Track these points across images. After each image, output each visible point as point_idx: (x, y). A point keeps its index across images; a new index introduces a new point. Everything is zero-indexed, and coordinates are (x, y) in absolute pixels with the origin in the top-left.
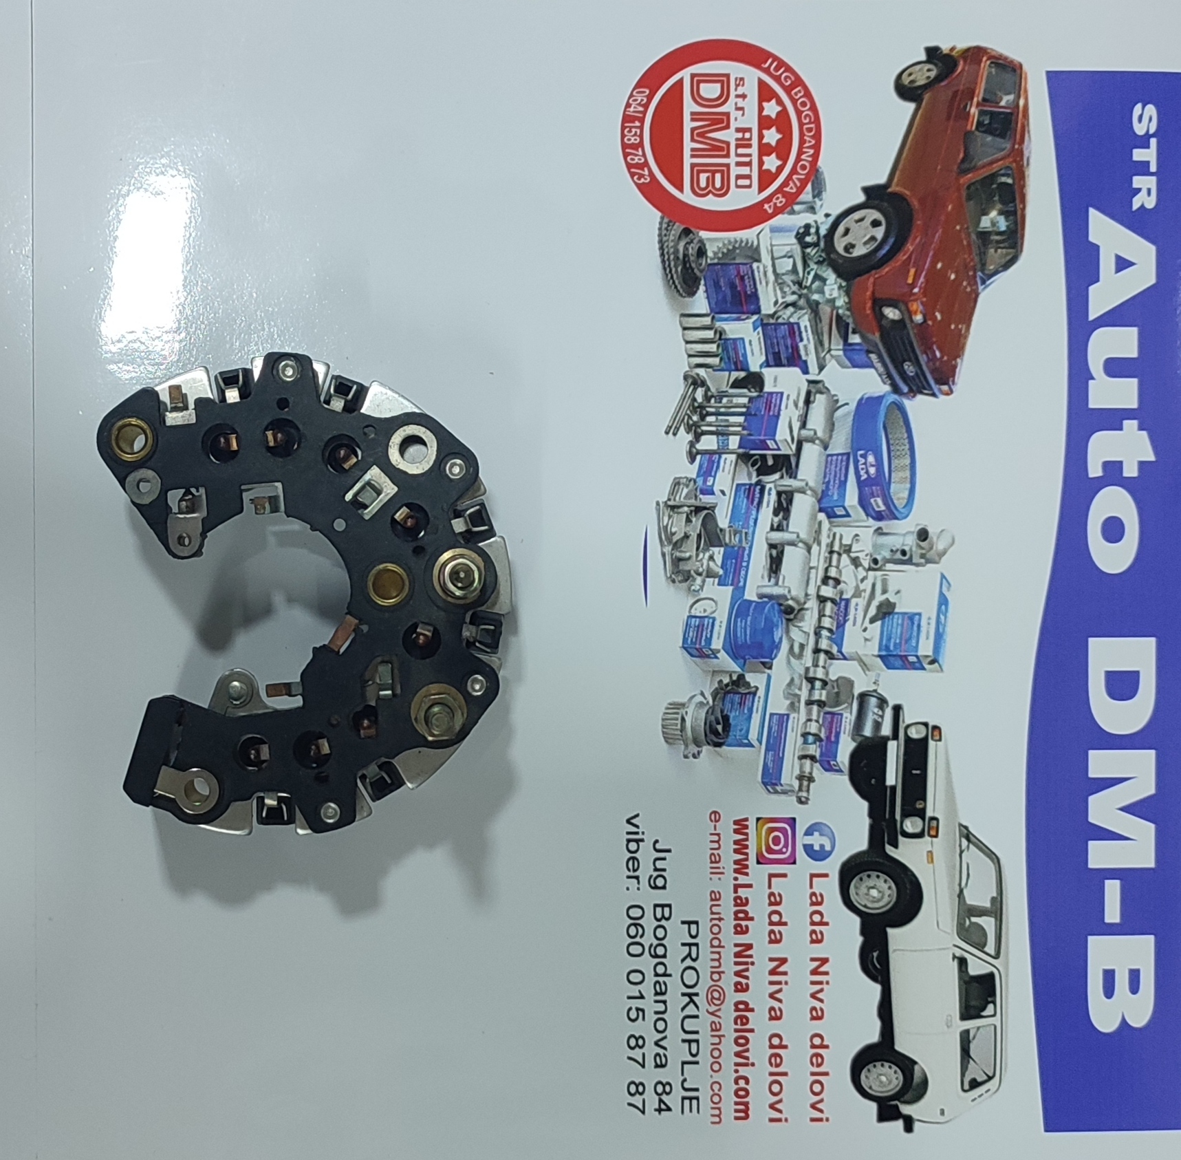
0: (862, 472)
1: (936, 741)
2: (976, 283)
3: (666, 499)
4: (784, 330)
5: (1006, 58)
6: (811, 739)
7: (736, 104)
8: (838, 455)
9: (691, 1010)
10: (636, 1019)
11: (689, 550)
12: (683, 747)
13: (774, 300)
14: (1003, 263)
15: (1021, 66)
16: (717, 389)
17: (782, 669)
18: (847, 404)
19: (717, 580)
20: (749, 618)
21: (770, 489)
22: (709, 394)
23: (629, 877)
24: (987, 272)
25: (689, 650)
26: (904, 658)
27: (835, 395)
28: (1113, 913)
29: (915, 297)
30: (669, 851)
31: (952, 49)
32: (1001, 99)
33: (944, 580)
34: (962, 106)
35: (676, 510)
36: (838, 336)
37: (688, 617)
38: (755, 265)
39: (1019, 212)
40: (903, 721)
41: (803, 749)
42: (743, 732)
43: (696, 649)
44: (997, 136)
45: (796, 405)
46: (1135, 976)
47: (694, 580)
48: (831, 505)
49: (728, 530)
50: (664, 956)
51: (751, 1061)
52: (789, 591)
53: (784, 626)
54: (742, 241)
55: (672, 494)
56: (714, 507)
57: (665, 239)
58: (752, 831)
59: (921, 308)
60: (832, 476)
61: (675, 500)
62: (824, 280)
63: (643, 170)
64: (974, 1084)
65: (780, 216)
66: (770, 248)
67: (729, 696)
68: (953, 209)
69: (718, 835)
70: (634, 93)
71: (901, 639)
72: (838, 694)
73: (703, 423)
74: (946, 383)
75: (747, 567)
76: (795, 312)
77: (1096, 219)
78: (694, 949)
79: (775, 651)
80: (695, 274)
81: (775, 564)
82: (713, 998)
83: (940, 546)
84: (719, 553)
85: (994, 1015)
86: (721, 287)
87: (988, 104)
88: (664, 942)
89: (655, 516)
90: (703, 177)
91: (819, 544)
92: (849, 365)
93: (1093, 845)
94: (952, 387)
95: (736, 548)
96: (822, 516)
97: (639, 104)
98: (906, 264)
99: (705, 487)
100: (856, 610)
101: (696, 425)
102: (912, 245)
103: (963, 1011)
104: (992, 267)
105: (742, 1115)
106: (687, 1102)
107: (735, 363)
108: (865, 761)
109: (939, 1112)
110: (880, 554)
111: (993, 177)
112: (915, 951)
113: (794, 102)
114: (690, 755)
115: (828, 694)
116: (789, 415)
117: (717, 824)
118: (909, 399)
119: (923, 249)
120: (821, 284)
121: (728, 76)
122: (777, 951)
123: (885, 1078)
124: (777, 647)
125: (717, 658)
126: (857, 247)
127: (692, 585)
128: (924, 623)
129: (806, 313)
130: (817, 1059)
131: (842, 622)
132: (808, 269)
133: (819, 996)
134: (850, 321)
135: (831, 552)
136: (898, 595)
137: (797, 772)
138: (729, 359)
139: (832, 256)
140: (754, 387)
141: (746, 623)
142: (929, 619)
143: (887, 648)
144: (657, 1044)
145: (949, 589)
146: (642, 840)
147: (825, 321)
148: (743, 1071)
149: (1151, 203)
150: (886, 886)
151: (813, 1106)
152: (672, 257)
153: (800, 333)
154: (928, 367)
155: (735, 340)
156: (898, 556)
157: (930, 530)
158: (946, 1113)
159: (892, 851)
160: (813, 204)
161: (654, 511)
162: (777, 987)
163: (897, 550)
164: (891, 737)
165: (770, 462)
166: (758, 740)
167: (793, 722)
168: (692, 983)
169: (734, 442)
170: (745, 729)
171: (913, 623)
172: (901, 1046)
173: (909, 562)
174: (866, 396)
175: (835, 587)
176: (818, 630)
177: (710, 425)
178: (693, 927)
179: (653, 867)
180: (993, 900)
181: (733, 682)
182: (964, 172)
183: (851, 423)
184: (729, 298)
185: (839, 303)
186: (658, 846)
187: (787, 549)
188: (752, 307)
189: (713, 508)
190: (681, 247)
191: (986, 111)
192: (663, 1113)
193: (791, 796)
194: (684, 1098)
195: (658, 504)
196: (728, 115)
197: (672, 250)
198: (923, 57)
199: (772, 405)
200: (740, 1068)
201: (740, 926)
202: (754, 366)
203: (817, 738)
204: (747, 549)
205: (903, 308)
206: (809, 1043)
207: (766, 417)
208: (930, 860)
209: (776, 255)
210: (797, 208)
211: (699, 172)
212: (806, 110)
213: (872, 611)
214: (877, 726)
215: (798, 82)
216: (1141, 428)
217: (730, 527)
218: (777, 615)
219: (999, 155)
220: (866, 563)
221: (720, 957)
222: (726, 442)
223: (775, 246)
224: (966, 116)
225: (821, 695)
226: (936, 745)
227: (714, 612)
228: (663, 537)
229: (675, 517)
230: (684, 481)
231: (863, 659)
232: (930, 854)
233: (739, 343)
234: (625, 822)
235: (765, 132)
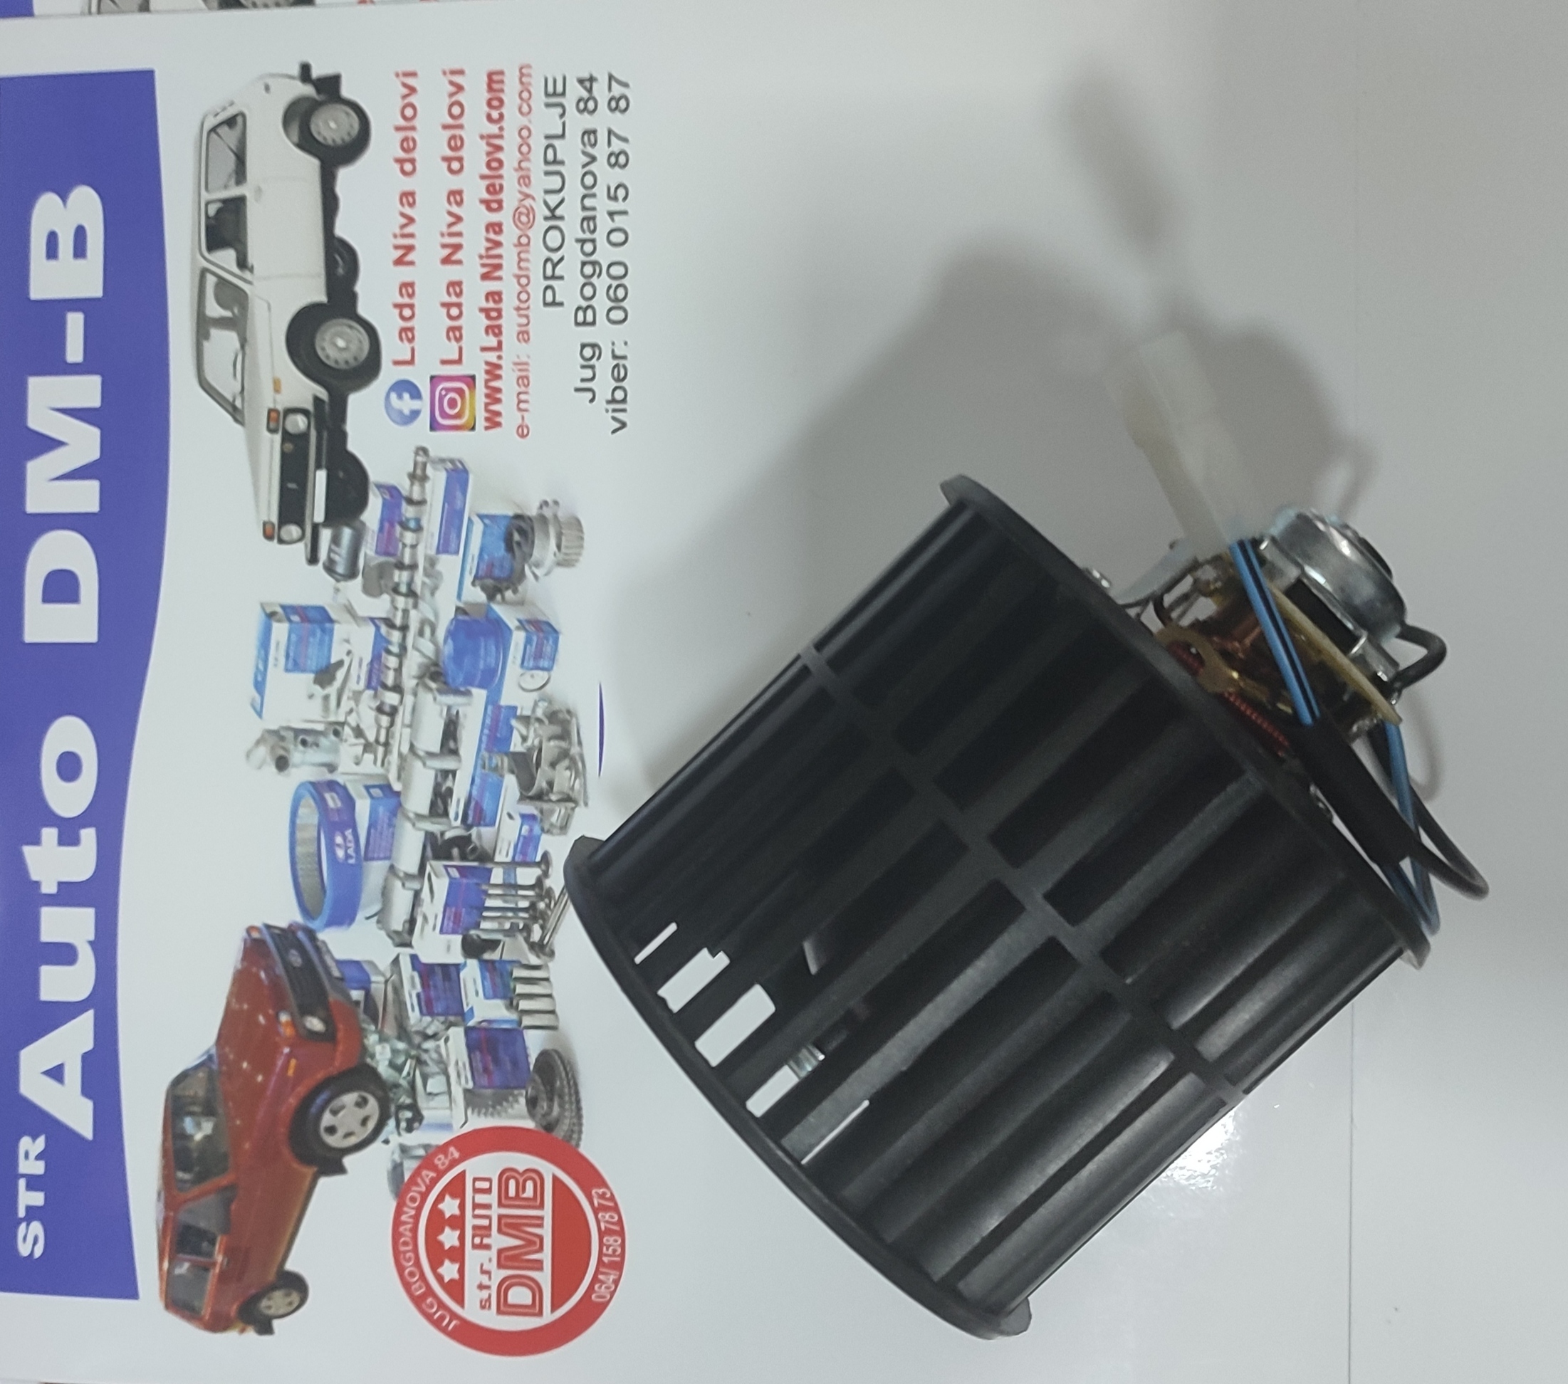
0: (350, 837)
1: (269, 522)
2: (220, 1056)
3: (577, 810)
4: (439, 1007)
5: (184, 1317)
6: (412, 524)
7: (490, 1278)
8: (378, 858)
9: (553, 200)
10: (617, 188)
11: (550, 748)
12: (560, 514)
13: (450, 1043)
15: (167, 1307)
16: (516, 939)
17: (444, 607)
18: (368, 918)
19: (519, 713)
20: (481, 665)
22: (525, 934)
24: (207, 1069)
25: (550, 629)
27: (380, 929)
28: (75, 323)
29: (287, 1042)
30: (577, 390)
31: (242, 1331)
32: (188, 1269)
33: (258, 708)
34: (233, 1262)
35: (566, 797)
36: (376, 998)
37: (552, 669)
38: (470, 1085)
39: (170, 1136)
40: (306, 545)
41: (421, 512)
42: (490, 532)
43: (543, 631)
44: (193, 1227)
45: (425, 919)
47: (544, 714)
48: (386, 800)
49: (505, 772)
51: (485, 141)
52: (435, 699)
53: (441, 657)
54: (485, 1114)
55: (569, 816)
56: (520, 799)
57: (575, 1121)
58: (481, 415)
59: (282, 1030)
60: (385, 833)
61: (566, 808)
62: (392, 1065)
63: (599, 1204)
64: (230, 122)
65: (441, 1143)
66: (453, 1105)
67: (504, 574)
68: (245, 1144)
69: (520, 409)
70: (609, 1297)
71: (308, 643)
72: (381, 577)
73: (534, 899)
74: (255, 941)
75: (483, 728)
76: (425, 1028)
77: (85, 1129)
78: (549, 272)
79: (452, 628)
80: (540, 1076)
81: (451, 731)
82: (528, 215)
83: (263, 751)
84: (515, 745)
85: (207, 204)
86: (510, 1061)
87: (203, 1265)
88: (583, 280)
89: (590, 790)
90: (529, 1192)
91: (400, 755)
92: (367, 967)
93: (95, 402)
94: (247, 936)
95: (495, 750)
96: (397, 787)
97: (602, 1282)
98: (297, 1081)
99: (532, 823)
100: (359, 677)
101: (541, 897)
102: (290, 1103)
103: (242, 207)
104: (202, 1074)
105: (495, 78)
106: (560, 89)
107: (495, 969)
108: (350, 499)
109: (272, 89)
110: (331, 742)
111: (200, 1178)
113: (423, 1277)
114: (551, 505)
115: (392, 576)
116: (434, 907)
117: (520, 421)
118: (297, 923)
119: (279, 1097)
120: (394, 1060)
121: (499, 1312)
122: (453, 272)
123: (332, 126)
124: (451, 634)
125: (519, 621)
126: (353, 1103)
127: (547, 707)
128: (282, 660)
129: (412, 1027)
130: (408, 145)
131: (375, 662)
132: (408, 1078)
133: (404, 221)
134: (362, 1016)
135: (387, 745)
136: (311, 694)
137: (428, 485)
138: (502, 975)
139: (380, 1093)
140: (473, 940)
141: (485, 661)
142: (276, 665)
143: (323, 631)
144: (593, 159)
145: (254, 699)
146: (609, 402)
147: (390, 1018)
148: (494, 129)
149: (25, 1143)
150: (326, 352)
151: (412, 90)
152: (567, 1098)
153: (419, 1004)
154: (273, 959)
155: (495, 996)
156: (309, 739)
157: (273, 769)
158: (263, 87)
159: (321, 392)
160: (403, 1155)
161: (591, 797)
162: (455, 229)
163: (311, 746)
164: (320, 526)
165: (455, 851)
166: (473, 524)
167: (432, 544)
168: (550, 233)
169: (497, 876)
170: (487, 537)
171: (295, 661)
172: (310, 165)
173: (297, 732)
174: (344, 927)
175: (382, 703)
176: (403, 652)
177: (525, 897)
178: (549, 298)
179: (595, 370)
180: (207, 337)
181: (500, 591)
182: (232, 1187)
183: (362, 896)
184: (501, 1048)
185: (372, 1039)
186: (590, 395)
187: (436, 748)
188: (474, 1035)
189: (523, 798)
190: (556, 1110)
191: (205, 1256)
192: (588, 77)
193: (436, 457)
195: (586, 804)
196: (500, 1266)
197: (567, 1106)
198: (276, 1324)
199: (452, 918)
200: (497, 133)
201: (495, 301)
202: (473, 964)
203: (405, 526)
204: (483, 750)
205: (301, 1029)
206: (416, 164)
207: (460, 906)
208: (278, 382)
209: (446, 1097)
210: (421, 1152)
211: (534, 1199)
212: (409, 1267)
213: (340, 675)
215: (418, 1301)
216: (37, 884)
217: (502, 776)
218: (450, 672)
219: (190, 1205)
220: (347, 731)
221: (519, 262)
222: (506, 876)
223: (447, 1108)
224: (229, 1252)
225: (401, 577)
226: (269, 515)
227: (522, 675)
228: (580, 765)
229: (566, 790)
230: (555, 831)
231: (352, 620)
232: (277, 389)
233: (490, 992)
234: (628, 423)
235: (457, 1243)
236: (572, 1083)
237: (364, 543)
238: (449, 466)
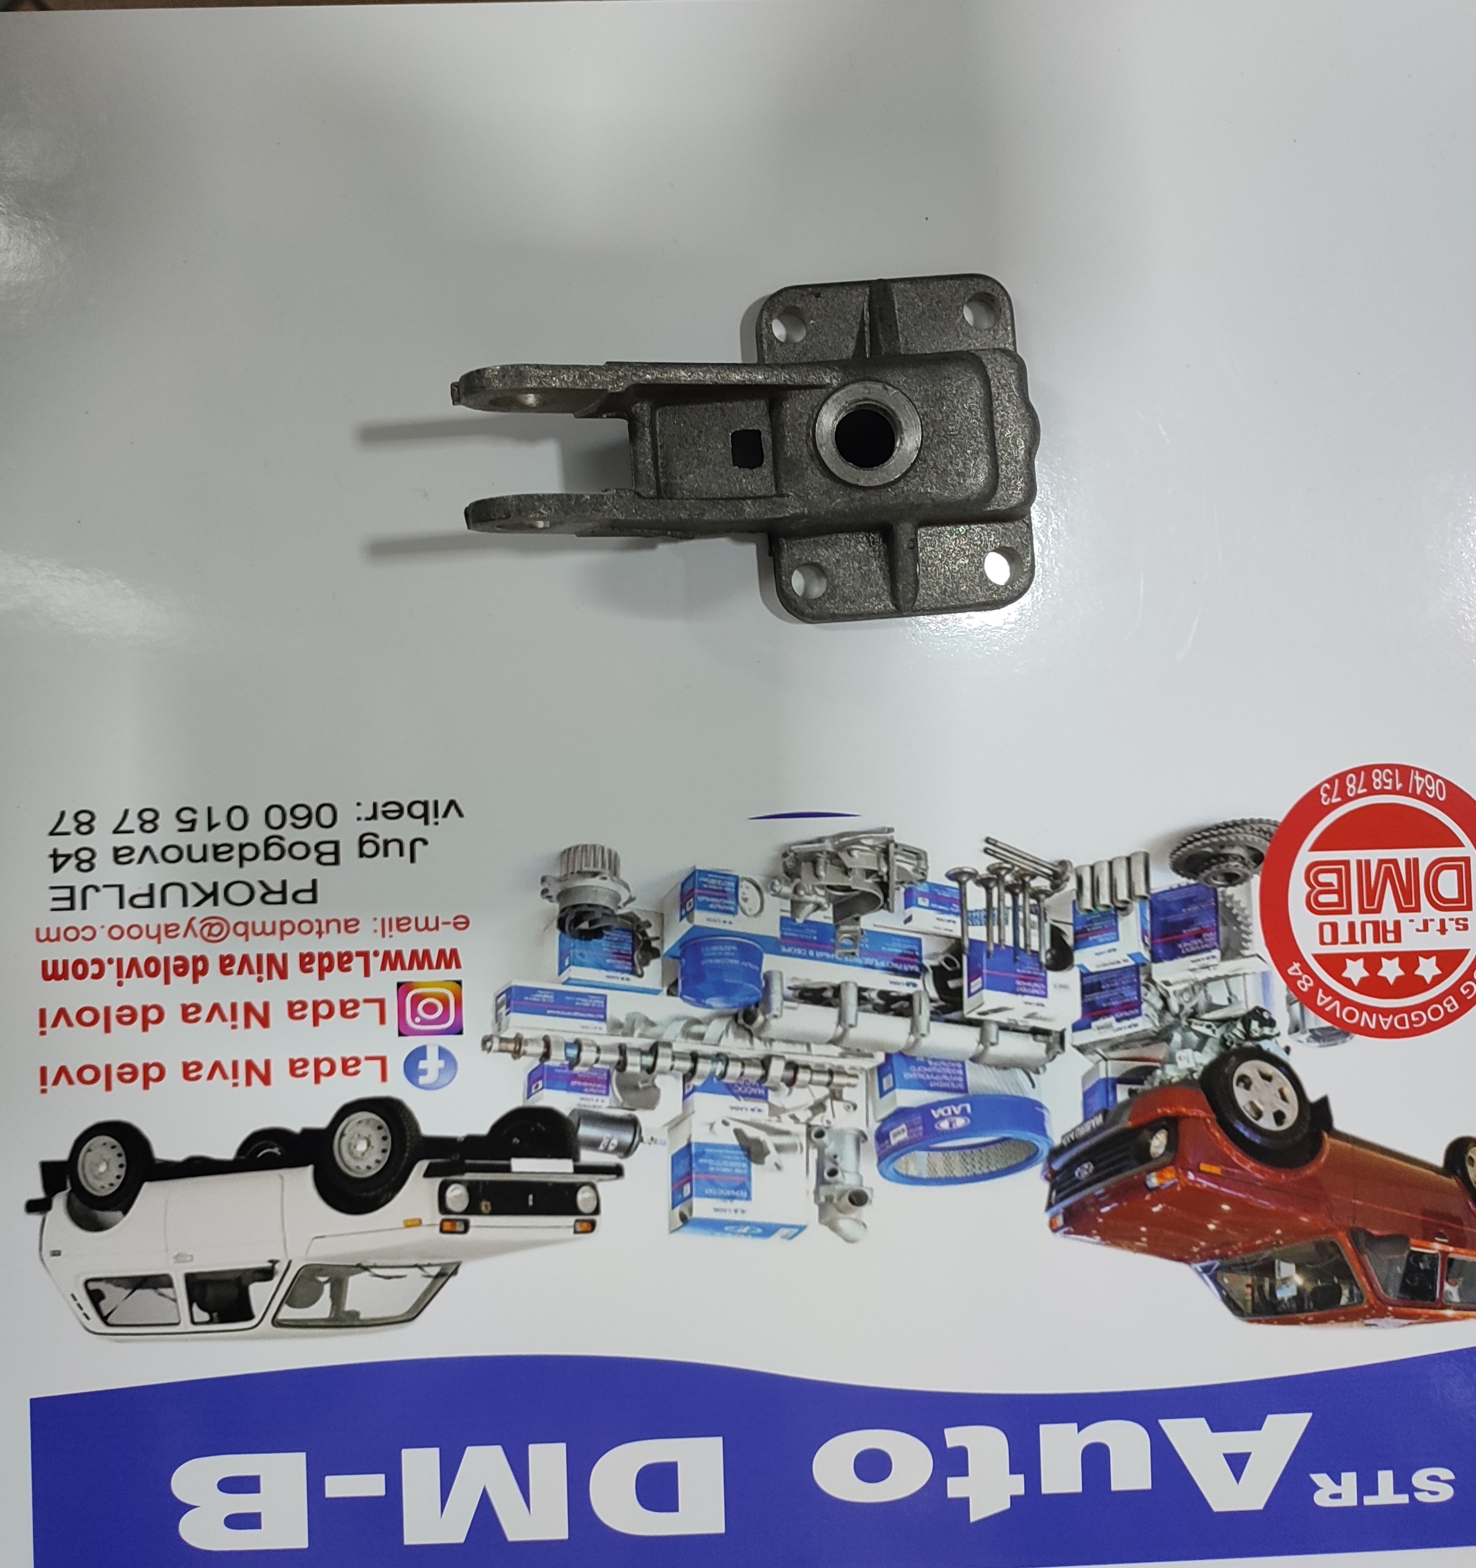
0: (941, 1111)
1: (575, 1226)
2: (1204, 1259)
3: (897, 841)
4: (1131, 995)
6: (573, 1052)
7: (1432, 920)
8: (964, 1076)
9: (194, 896)
10: (181, 821)
11: (828, 875)
12: (557, 875)
13: (1171, 981)
14: (1231, 1295)
16: (1048, 906)
17: (668, 1010)
18: (1034, 1086)
19: (788, 915)
20: (734, 961)
21: (915, 985)
22: (1042, 896)
23: (375, 805)
24: (1219, 1274)
25: (691, 881)
26: (688, 1177)
27: (1045, 1069)
28: (338, 1486)
29: (1182, 1176)
30: (413, 860)
32: (1450, 1284)
33: (796, 1230)
34: (1442, 1231)
35: (883, 855)
36: (1124, 1071)
37: (737, 877)
38: (1217, 953)
39: (1302, 1316)
40: (601, 1180)
41: (558, 1042)
42: (579, 957)
43: (693, 890)
44: (1403, 1281)
45: (1031, 1016)
46: (250, 1521)
47: (787, 884)
48: (895, 1070)
49: (858, 928)
50: (267, 857)
51: (124, 980)
52: (775, 1016)
53: (727, 1011)
54: (1248, 934)
55: (904, 850)
56: (888, 909)
57: (1248, 828)
58: (444, 974)
59: (1168, 1183)
60: (934, 1069)
61: (896, 853)
62: (1199, 1048)
63: (1337, 797)
64: (96, 1297)
65: (1283, 984)
66: (1241, 972)
67: (629, 937)
68: (1303, 1222)
69: (437, 928)
70: (1439, 781)
71: (716, 1173)
72: (636, 1088)
73: (1002, 890)
74: (1065, 1220)
75: (808, 957)
76: (1155, 1010)
77: (1299, 1422)
78: (278, 898)
79: (693, 999)
80: (1202, 871)
81: (812, 995)
82: (212, 926)
83: (844, 1223)
84: (825, 917)
85: (193, 1323)
86: (1186, 907)
87: (1446, 1266)
88: (287, 856)
89: (873, 827)
90: (1332, 878)
91: (842, 1056)
92: (1087, 1087)
93: (433, 1454)
94: (1062, 1231)
95: (832, 941)
96: (880, 1058)
97: (1425, 788)
98: (1225, 1161)
99: (915, 893)
100: (753, 1110)
101: (999, 879)
102: (1251, 1168)
103: (199, 1278)
104: (1226, 1281)
105: (50, 972)
106: (67, 893)
107: (1084, 931)
108: (543, 1128)
109: (57, 1248)
110: (831, 1140)
111: (1348, 1277)
112: (282, 1206)
113: (1439, 999)
114: (546, 886)
115: (634, 1075)
116: (1017, 1007)
117: (451, 926)
118: (1044, 1170)
119: (1247, 1183)
120: (1194, 1046)
121: (1469, 908)
122: (278, 1013)
123: (103, 1169)
124: (699, 999)
125: (682, 918)
126: (1247, 1092)
127: (780, 881)
128: (737, 1204)
129: (1155, 1025)
130: (128, 1073)
131: (735, 1091)
132: (1213, 1027)
133: (218, 1073)
134: (1147, 1086)
135: (831, 1073)
136: (775, 1168)
137: (526, 1035)
138: (1091, 922)
139: (1233, 1058)
140: (1053, 956)
142: (743, 1212)
143: (701, 1154)
144: (147, 849)
145: (784, 1237)
146: (426, 823)
147: (1147, 1052)
148: (111, 970)
149: (1321, 1499)
150: (372, 1164)
151: (63, 1070)
152: (1224, 839)
153: (1128, 1018)
154: (1086, 1197)
155: (1116, 929)
156: (829, 1166)
157: (865, 1209)
158: (55, 1258)
159: (421, 1169)
160: (1301, 1030)
161: (881, 825)
162: (228, 1013)
163: (836, 1163)
164: (577, 1164)
165: (952, 984)
166: (569, 979)
167: (596, 1028)
168: (232, 897)
169: (978, 933)
170: (584, 960)
171: (735, 1190)
172: (150, 1192)
173: (821, 1181)
174: (1045, 1113)
175: (783, 1080)
176: (723, 1058)
177: (999, 900)
178: (308, 896)
179: (389, 839)
180: (355, 1315)
181: (648, 942)
182: (1354, 1235)
183: (1009, 1093)
184: (1172, 918)
185: (1172, 1073)
186: (418, 845)
187: (833, 1013)
188: (1160, 951)
189: (887, 906)
190: (1238, 851)
191: (1436, 1266)
192: (52, 860)
193: (493, 1025)
194: (72, 889)
195: (890, 830)
196: (1417, 909)
197: (1232, 838)
199: (1029, 984)
200: (115, 964)
201: (311, 962)
202: (1082, 957)
203: (575, 1062)
204: (833, 956)
205: (1165, 1159)
206: (151, 1063)
207: (1013, 975)
208: (409, 1223)
209: (1231, 980)
210: (1296, 1007)
211: (1338, 872)
212: (1427, 1016)
213: (751, 1132)
214: (594, 1144)
215: (1465, 1006)
216: (1013, 1498)
217: (862, 931)
218: (742, 1000)
219: (1378, 1285)
220: (817, 1121)
221: (268, 934)
222: (978, 922)
223: (1244, 979)
224: (1429, 1237)
225: (635, 1064)
226: (569, 1227)
227: (744, 912)
228: (845, 839)
229: (874, 855)
230: (923, 866)
231: (686, 1122)
232: (418, 1223)
233: (1112, 934)
234: (452, 798)
235: (1396, 961)
236: (1207, 834)
237: (596, 1110)
238: (503, 1010)
